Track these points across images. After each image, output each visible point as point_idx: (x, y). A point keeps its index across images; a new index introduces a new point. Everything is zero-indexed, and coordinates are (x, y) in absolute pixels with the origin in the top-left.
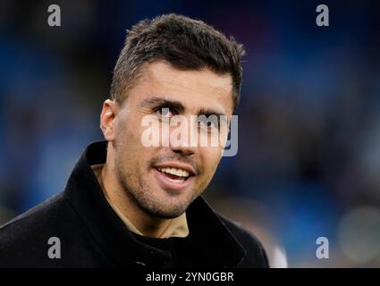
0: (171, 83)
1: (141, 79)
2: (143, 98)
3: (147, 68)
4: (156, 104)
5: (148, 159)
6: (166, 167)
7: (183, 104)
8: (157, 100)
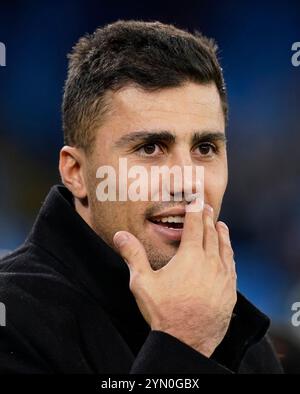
0: (150, 110)
1: (110, 113)
2: (118, 137)
3: (113, 98)
4: (138, 141)
5: (142, 212)
6: (167, 216)
7: (173, 133)
8: (138, 135)
